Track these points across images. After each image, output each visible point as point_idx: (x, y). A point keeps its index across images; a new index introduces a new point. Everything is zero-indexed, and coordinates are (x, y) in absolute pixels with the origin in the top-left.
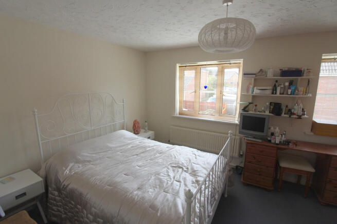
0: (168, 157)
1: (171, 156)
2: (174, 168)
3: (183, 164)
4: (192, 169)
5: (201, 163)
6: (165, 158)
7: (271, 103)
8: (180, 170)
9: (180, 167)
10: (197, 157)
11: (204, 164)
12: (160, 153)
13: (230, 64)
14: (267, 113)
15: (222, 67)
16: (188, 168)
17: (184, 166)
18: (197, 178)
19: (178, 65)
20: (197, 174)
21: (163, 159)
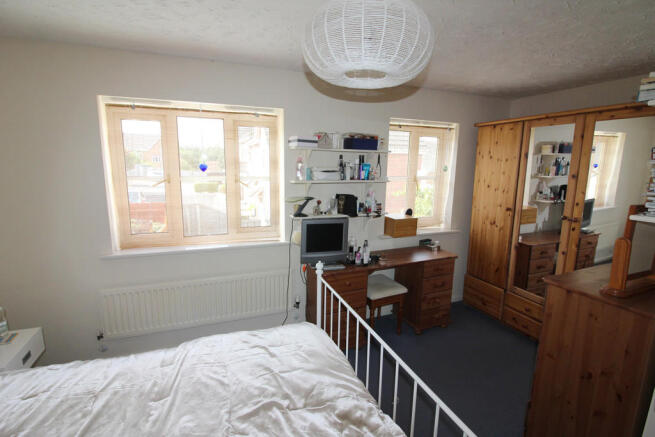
0: (198, 393)
1: (207, 386)
2: (258, 420)
3: (262, 392)
4: (297, 390)
5: (296, 363)
6: (193, 403)
7: (338, 196)
8: (276, 413)
9: (268, 407)
10: (272, 350)
11: (307, 361)
12: (160, 397)
13: (257, 115)
14: (335, 214)
15: (235, 122)
16: (286, 397)
17: (273, 395)
18: (333, 409)
19: (103, 101)
20: (324, 397)
21: (192, 411)
